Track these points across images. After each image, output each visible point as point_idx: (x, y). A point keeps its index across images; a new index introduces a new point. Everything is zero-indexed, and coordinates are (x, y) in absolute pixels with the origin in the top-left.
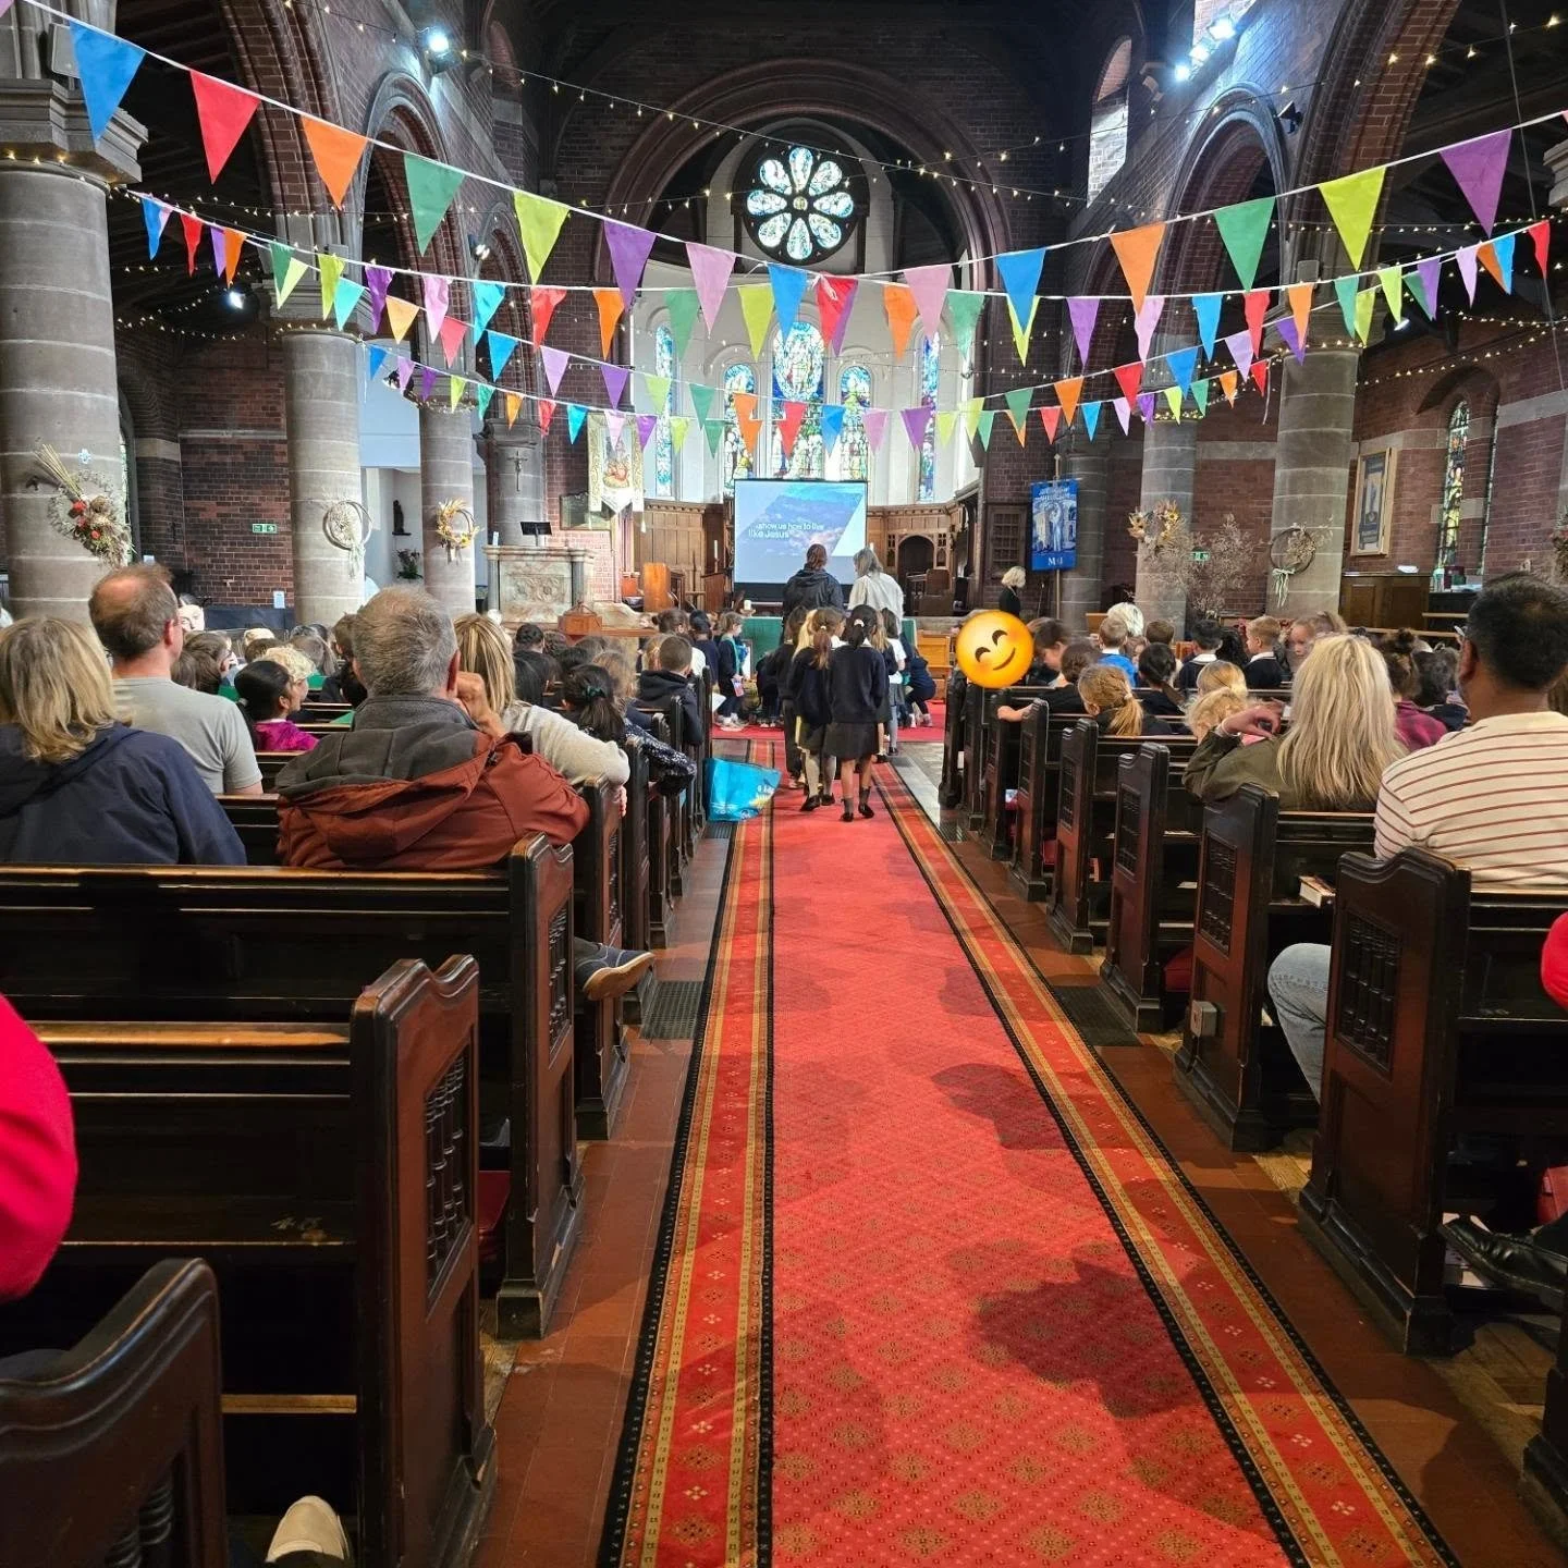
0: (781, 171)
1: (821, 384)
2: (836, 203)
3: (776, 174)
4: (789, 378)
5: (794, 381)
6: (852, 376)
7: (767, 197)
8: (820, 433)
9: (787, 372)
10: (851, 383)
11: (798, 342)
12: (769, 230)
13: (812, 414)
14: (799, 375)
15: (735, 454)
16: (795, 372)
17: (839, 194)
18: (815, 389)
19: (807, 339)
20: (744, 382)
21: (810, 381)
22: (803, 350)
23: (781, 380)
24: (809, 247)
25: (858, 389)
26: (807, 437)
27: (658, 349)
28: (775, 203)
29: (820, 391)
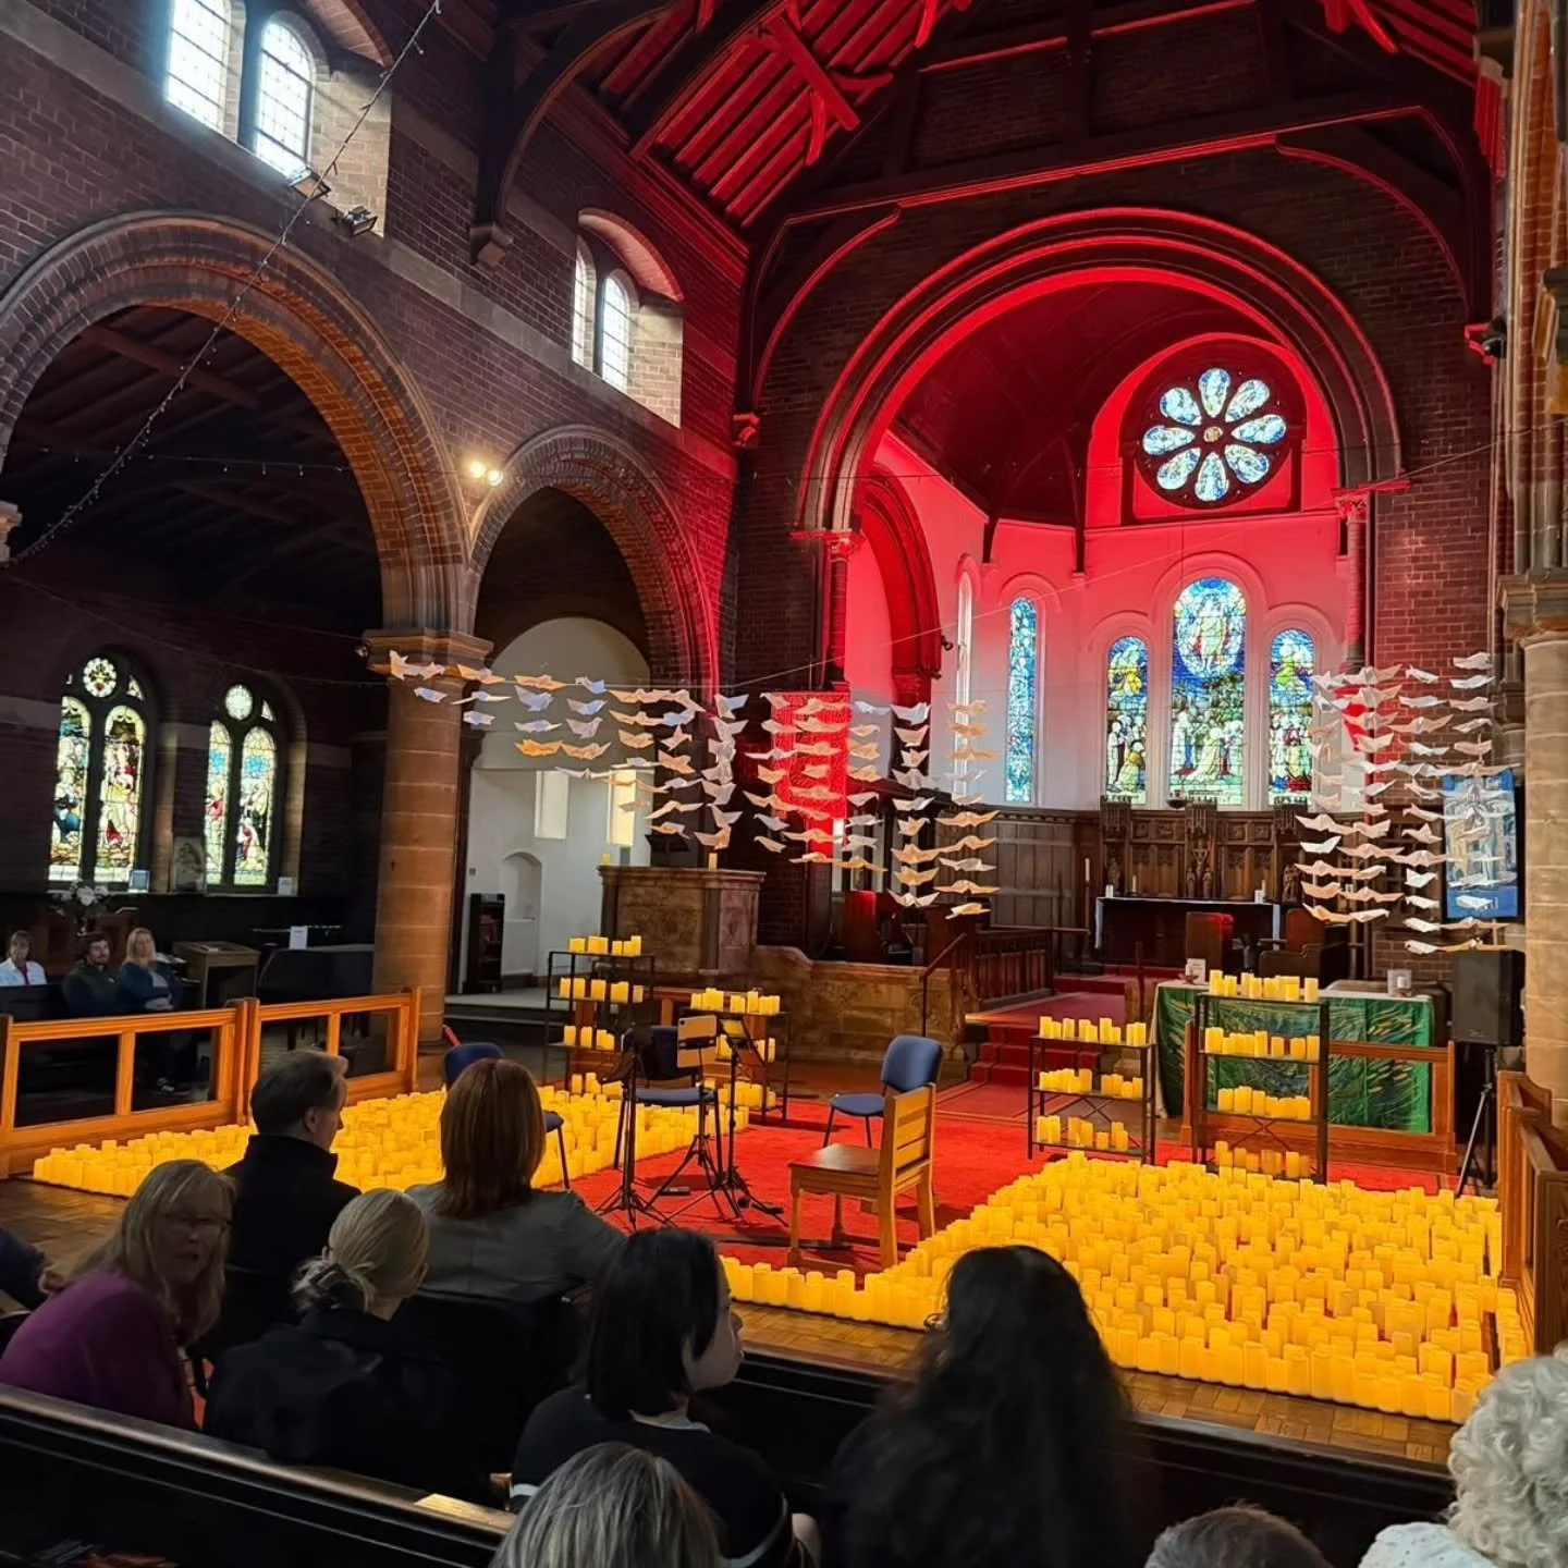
0: (1188, 400)
1: (1241, 654)
2: (1262, 428)
3: (1181, 404)
4: (1196, 650)
5: (1203, 652)
6: (1286, 641)
7: (1169, 433)
8: (1241, 719)
9: (1193, 641)
10: (1284, 651)
11: (1209, 604)
12: (1172, 471)
13: (1229, 693)
14: (1210, 645)
15: (1121, 747)
16: (1204, 642)
17: (1267, 417)
18: (1232, 661)
19: (1222, 599)
20: (1135, 658)
21: (1225, 652)
22: (1216, 613)
23: (1184, 651)
24: (1225, 485)
25: (1295, 658)
26: (1222, 723)
27: (1015, 623)
28: (1180, 437)
29: (1239, 664)
